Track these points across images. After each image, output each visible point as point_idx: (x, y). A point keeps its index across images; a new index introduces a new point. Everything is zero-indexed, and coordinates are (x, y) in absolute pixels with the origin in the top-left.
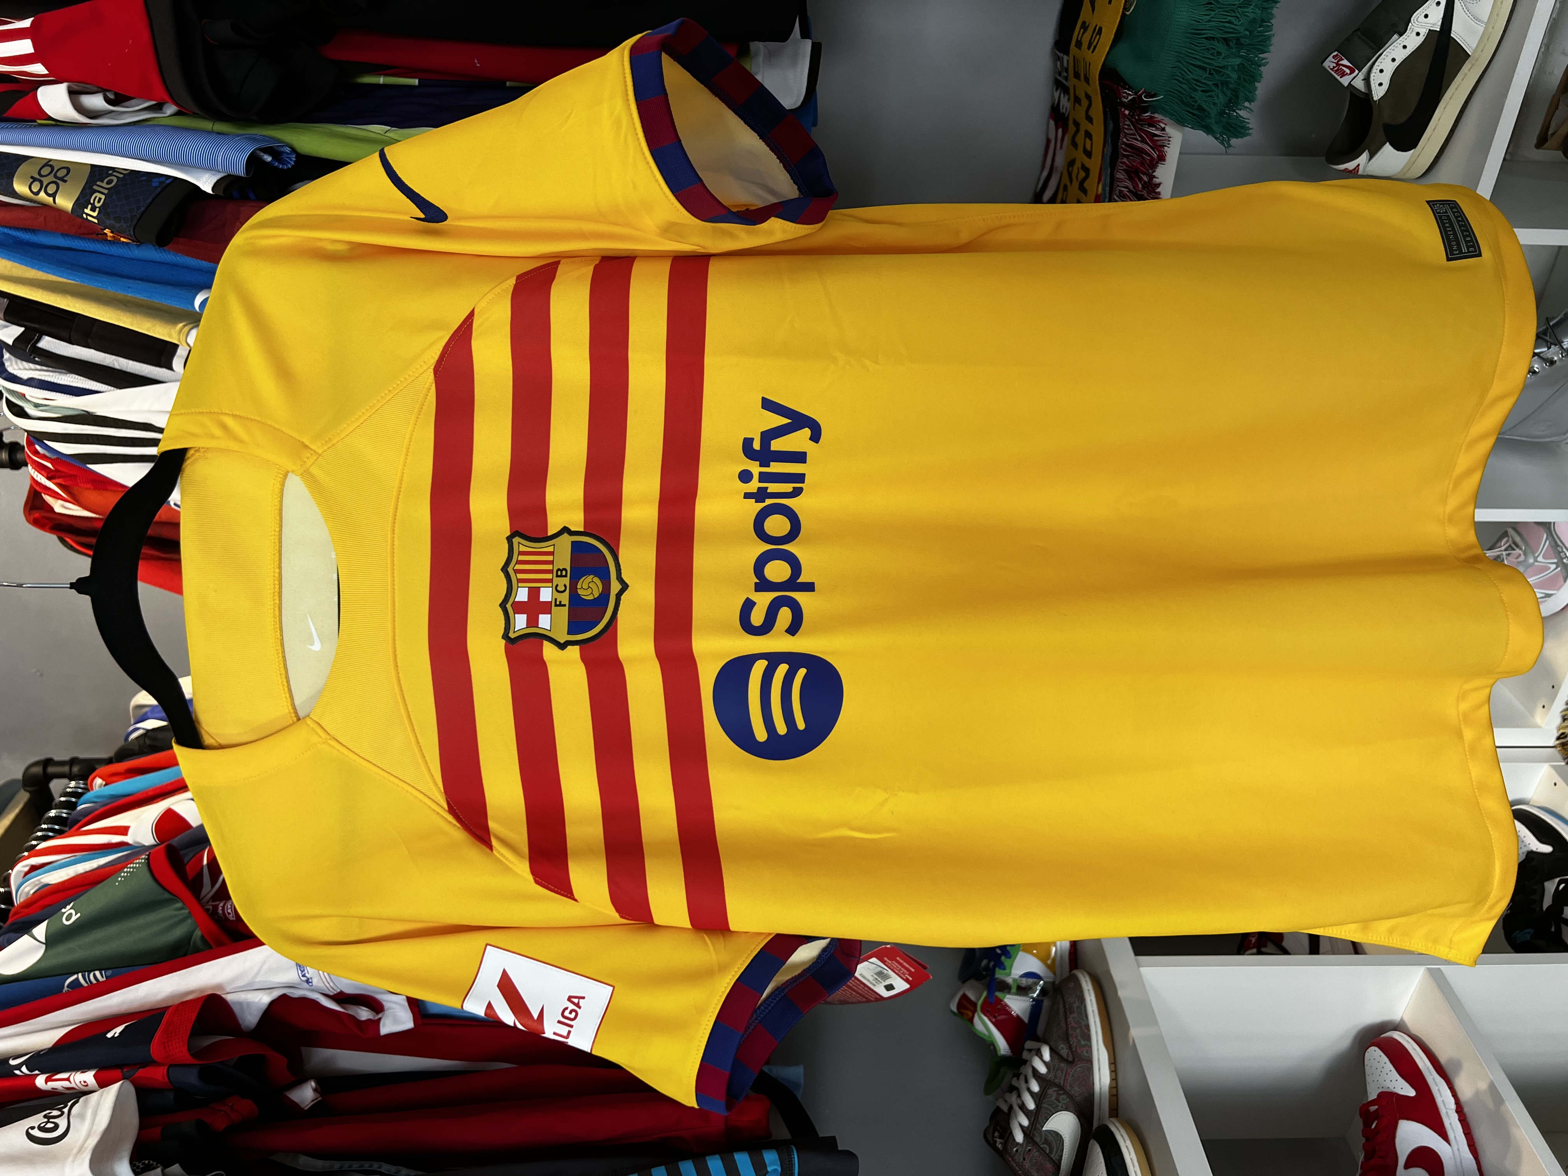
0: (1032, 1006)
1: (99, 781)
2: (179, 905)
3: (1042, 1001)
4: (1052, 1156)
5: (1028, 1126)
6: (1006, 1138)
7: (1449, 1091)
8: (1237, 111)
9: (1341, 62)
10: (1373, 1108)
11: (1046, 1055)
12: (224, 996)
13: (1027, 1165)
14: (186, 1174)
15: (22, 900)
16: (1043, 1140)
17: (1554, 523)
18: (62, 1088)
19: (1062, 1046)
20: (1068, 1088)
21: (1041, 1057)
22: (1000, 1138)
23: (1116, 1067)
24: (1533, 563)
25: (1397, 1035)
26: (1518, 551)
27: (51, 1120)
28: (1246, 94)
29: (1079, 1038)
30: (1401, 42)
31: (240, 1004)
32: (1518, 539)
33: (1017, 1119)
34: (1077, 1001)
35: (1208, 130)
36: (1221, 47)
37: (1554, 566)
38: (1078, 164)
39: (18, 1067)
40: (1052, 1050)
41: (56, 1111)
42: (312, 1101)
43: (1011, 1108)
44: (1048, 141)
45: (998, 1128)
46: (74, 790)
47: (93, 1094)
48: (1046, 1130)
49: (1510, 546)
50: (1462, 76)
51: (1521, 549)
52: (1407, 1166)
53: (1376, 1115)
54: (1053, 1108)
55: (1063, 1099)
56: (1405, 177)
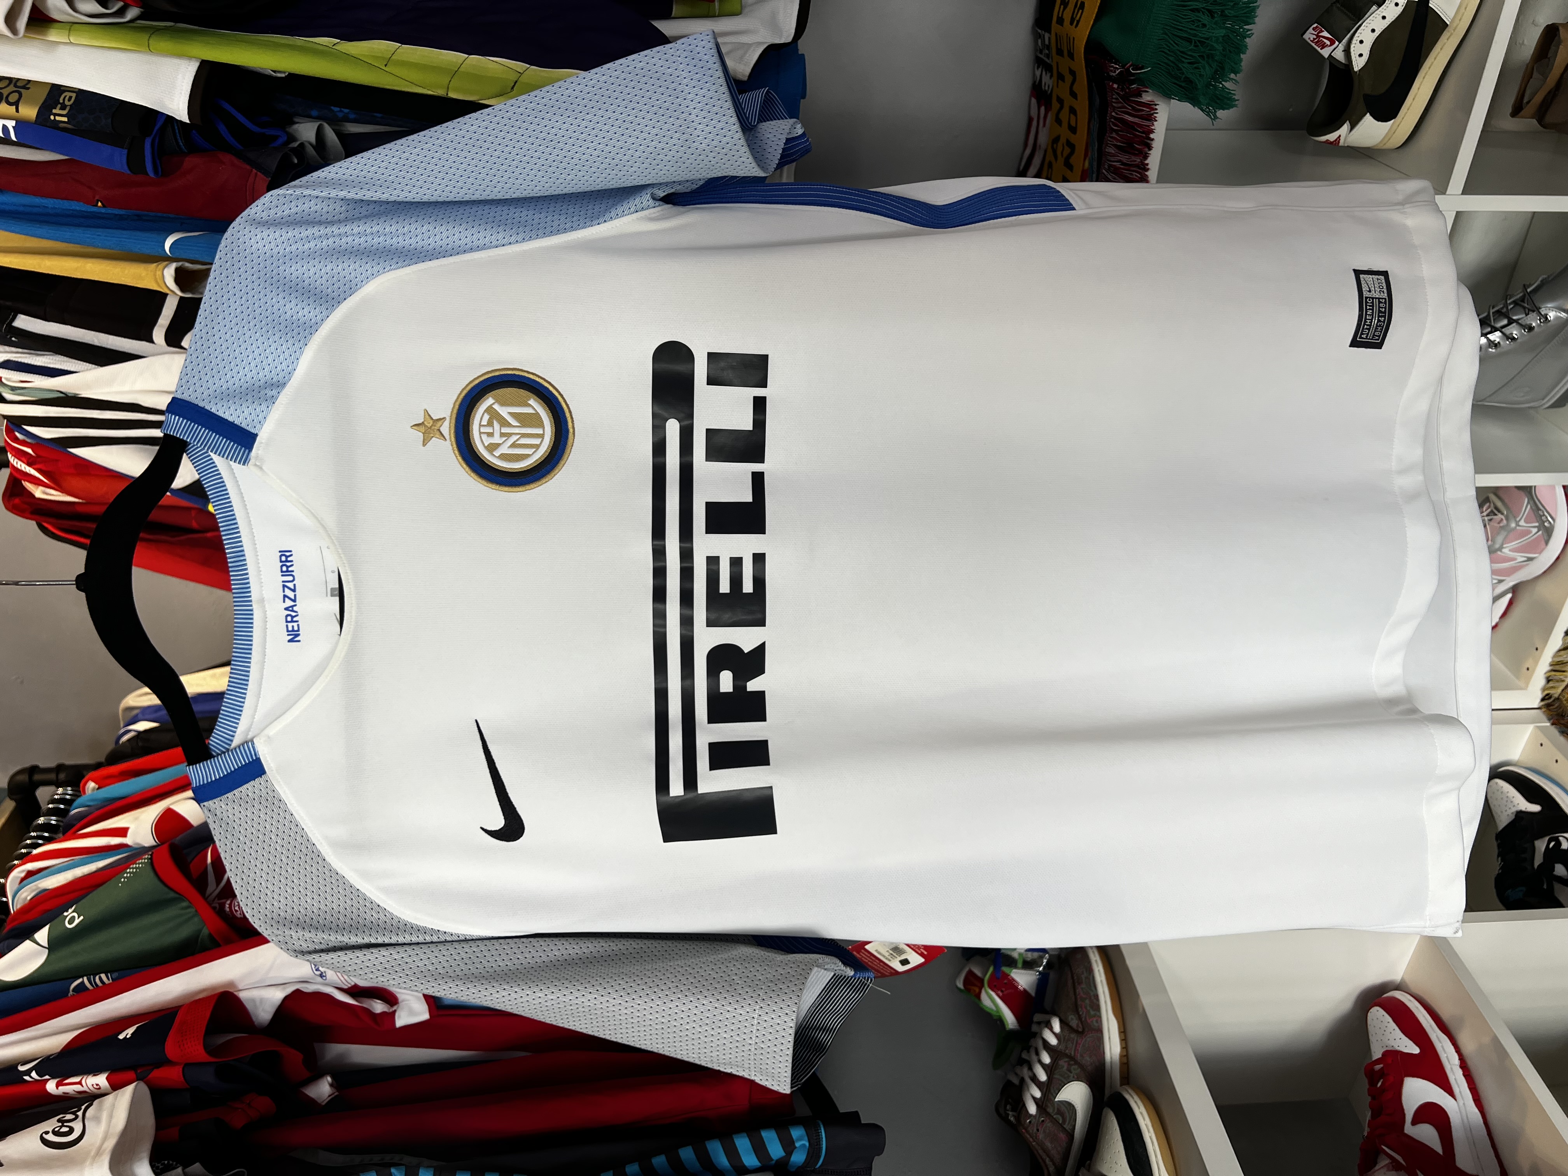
0: (1039, 979)
1: (91, 785)
2: (185, 904)
3: (1048, 974)
4: (1065, 1126)
5: (1041, 1098)
6: (1018, 1110)
7: (1452, 1047)
8: (1223, 83)
9: (1320, 34)
10: (1378, 1067)
11: (1056, 1026)
12: (236, 993)
13: (1041, 1136)
14: (207, 1173)
15: (19, 906)
16: (1056, 1111)
17: (1535, 487)
18: (74, 1093)
19: (1072, 1016)
20: (1079, 1058)
21: (1051, 1029)
22: (1011, 1111)
23: (1125, 1036)
24: (1516, 527)
25: (1398, 995)
26: (1500, 516)
27: (65, 1124)
28: (1231, 66)
29: (1088, 1008)
30: (1379, 13)
31: (253, 1000)
32: (1499, 504)
33: (1029, 1090)
34: (1085, 972)
35: (1195, 102)
36: (1205, 19)
37: (1535, 530)
38: (1063, 140)
39: (28, 1072)
40: (1061, 1021)
41: (71, 1115)
42: (329, 1096)
43: (1022, 1081)
44: (1030, 120)
45: (1010, 1100)
46: (62, 796)
47: (107, 1096)
48: (1058, 1101)
49: (1492, 511)
50: (1440, 47)
51: (1502, 514)
52: (1415, 1122)
53: (1382, 1074)
54: (1065, 1078)
55: (1074, 1069)
56: (1385, 147)
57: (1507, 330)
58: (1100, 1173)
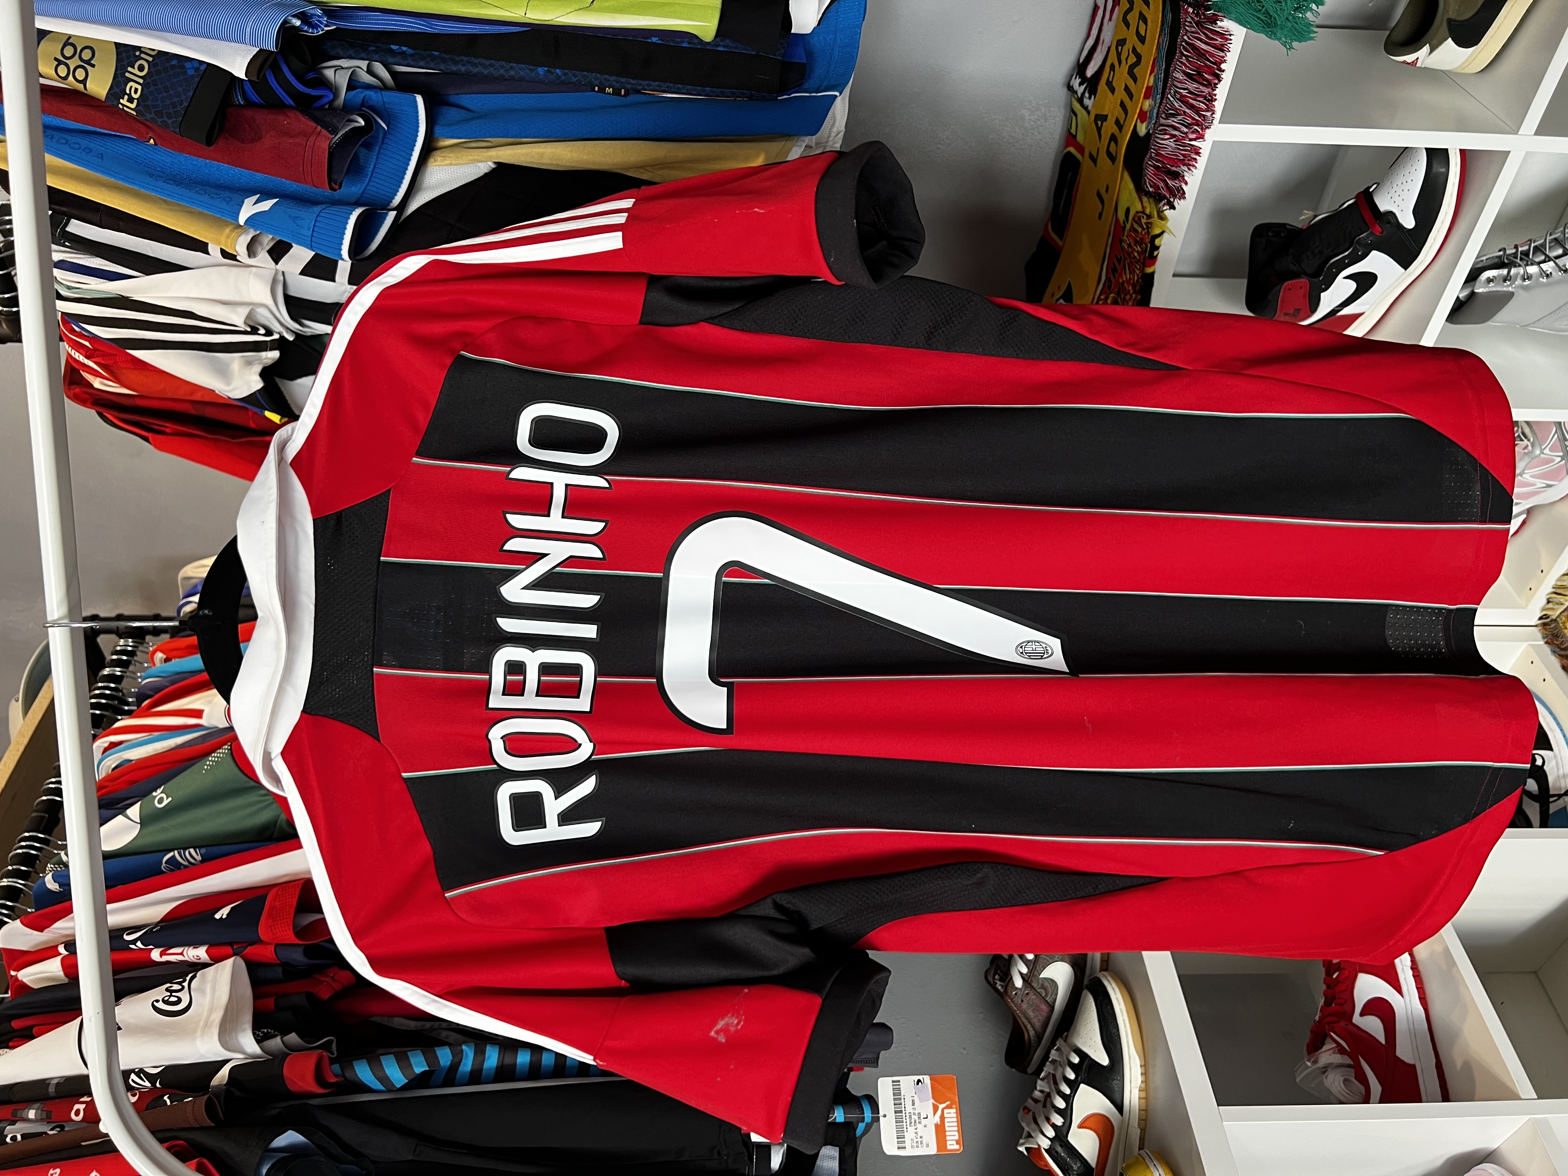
4: (1047, 999)
5: (1028, 973)
6: (1006, 983)
8: (1303, 13)
10: (1336, 961)
13: (1024, 1006)
14: (302, 1041)
16: (1040, 986)
18: (176, 961)
24: (1540, 455)
26: (1526, 441)
27: (173, 994)
32: (1527, 430)
33: (1016, 966)
35: (1271, 33)
37: (1559, 459)
38: (1128, 46)
39: (134, 942)
41: (177, 985)
43: (1011, 957)
46: (124, 648)
47: (208, 969)
48: (1043, 978)
49: (1519, 436)
51: (1529, 440)
52: (1362, 1014)
54: (1050, 958)
56: (1461, 72)
58: (1075, 1046)
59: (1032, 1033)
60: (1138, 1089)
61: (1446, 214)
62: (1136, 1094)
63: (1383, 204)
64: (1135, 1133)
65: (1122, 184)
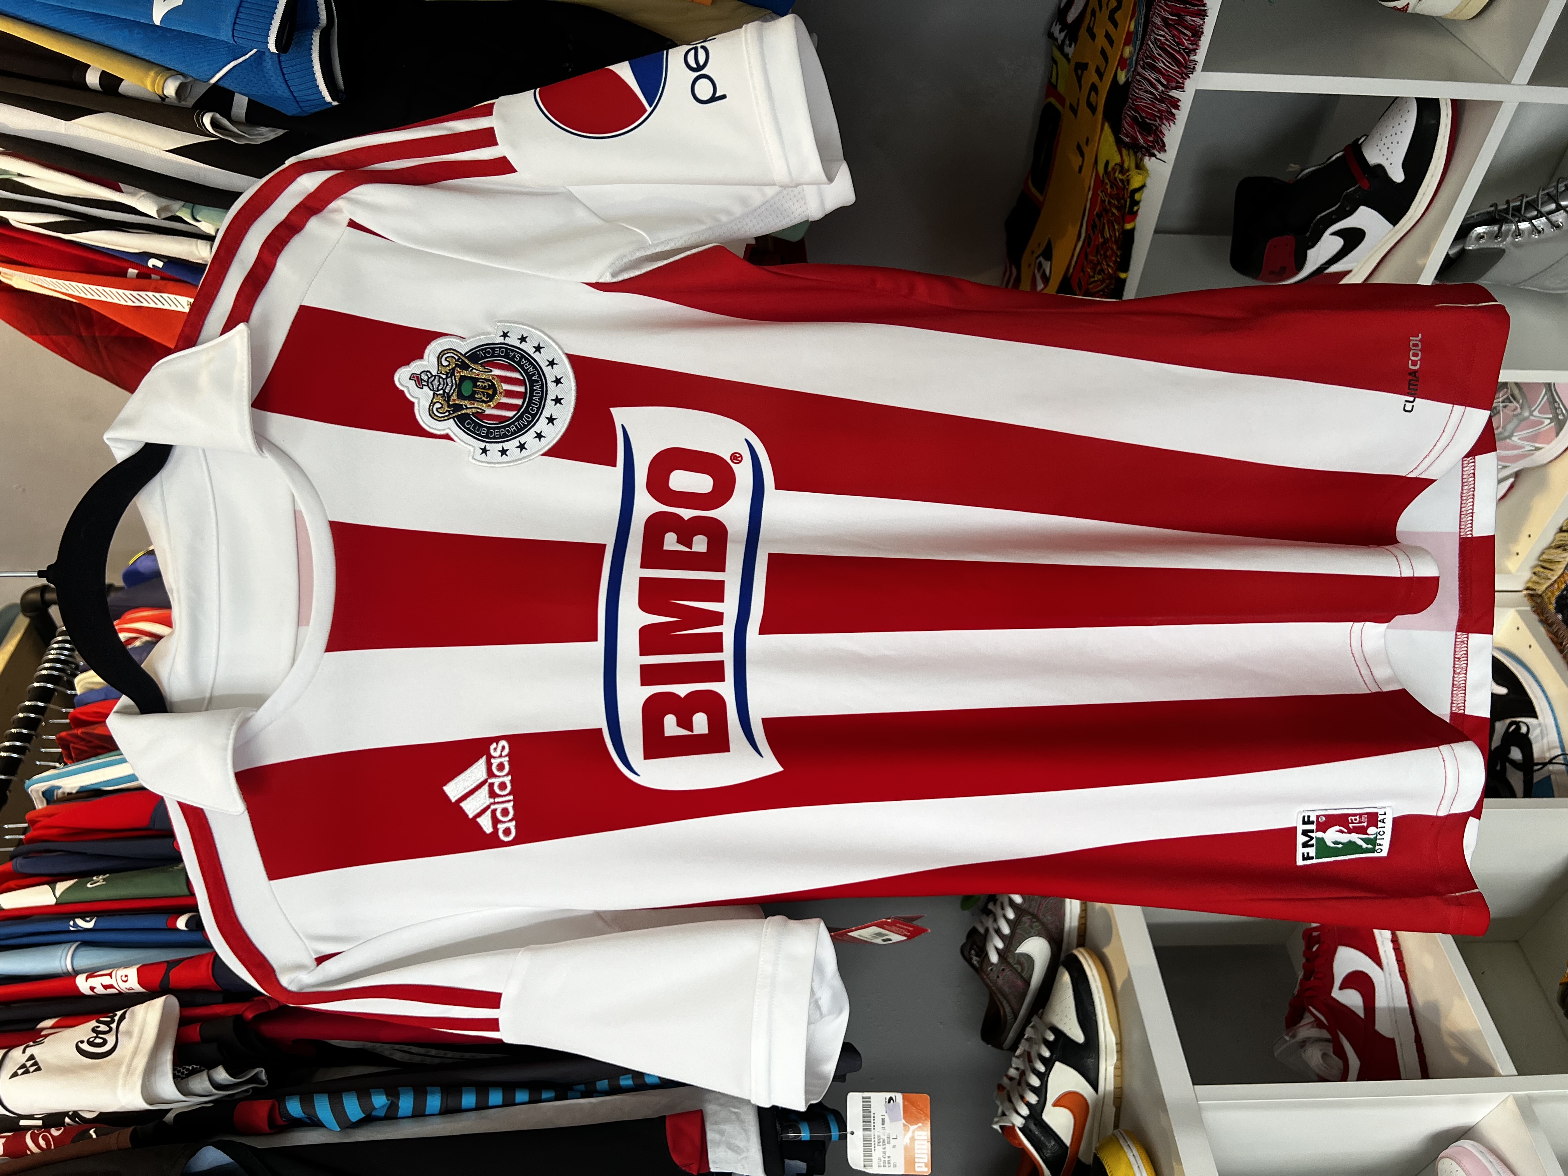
4: (1023, 975)
5: (1003, 948)
6: (982, 957)
10: (1315, 934)
13: (1000, 981)
16: (1016, 961)
17: (1555, 384)
20: (1041, 916)
22: (976, 956)
24: (1528, 417)
26: (1515, 404)
32: (1516, 392)
33: (992, 941)
37: (1549, 421)
43: (987, 930)
45: (975, 947)
48: (1019, 953)
49: (1508, 398)
51: (1518, 402)
52: (1342, 987)
53: (1317, 940)
54: (1027, 933)
55: (1036, 926)
56: (1455, 18)
57: (1553, 217)
58: (1051, 1024)
59: (1008, 1009)
60: (1113, 1067)
61: (1436, 168)
62: (1111, 1070)
63: (1373, 156)
64: (1110, 1111)
65: (1102, 136)
